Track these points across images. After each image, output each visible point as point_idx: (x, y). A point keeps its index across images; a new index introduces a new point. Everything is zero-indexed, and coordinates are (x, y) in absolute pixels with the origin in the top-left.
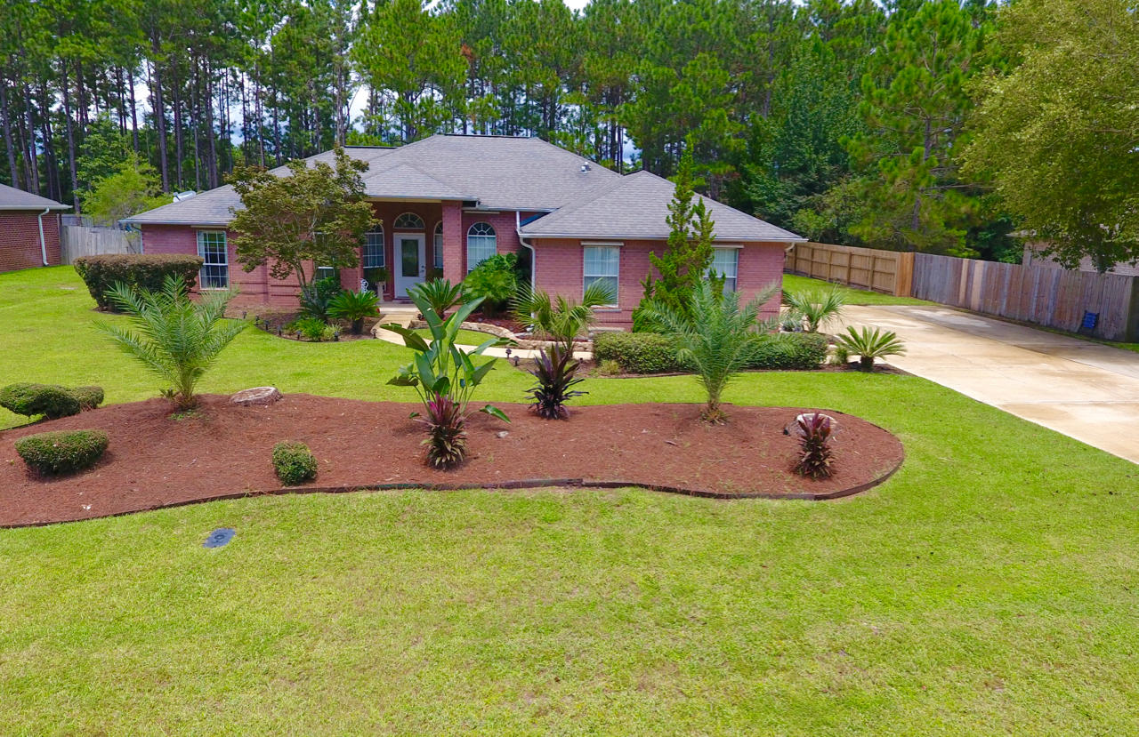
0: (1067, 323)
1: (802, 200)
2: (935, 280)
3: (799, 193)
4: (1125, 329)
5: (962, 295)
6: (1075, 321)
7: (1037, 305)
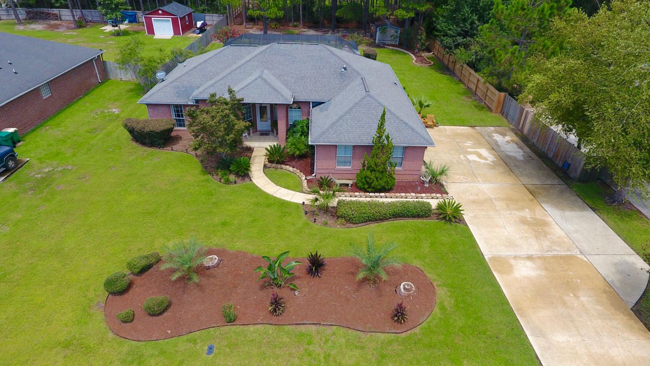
0: (558, 162)
1: (460, 40)
2: (511, 112)
3: (459, 35)
4: (578, 176)
5: (521, 125)
6: (561, 162)
7: (548, 148)
